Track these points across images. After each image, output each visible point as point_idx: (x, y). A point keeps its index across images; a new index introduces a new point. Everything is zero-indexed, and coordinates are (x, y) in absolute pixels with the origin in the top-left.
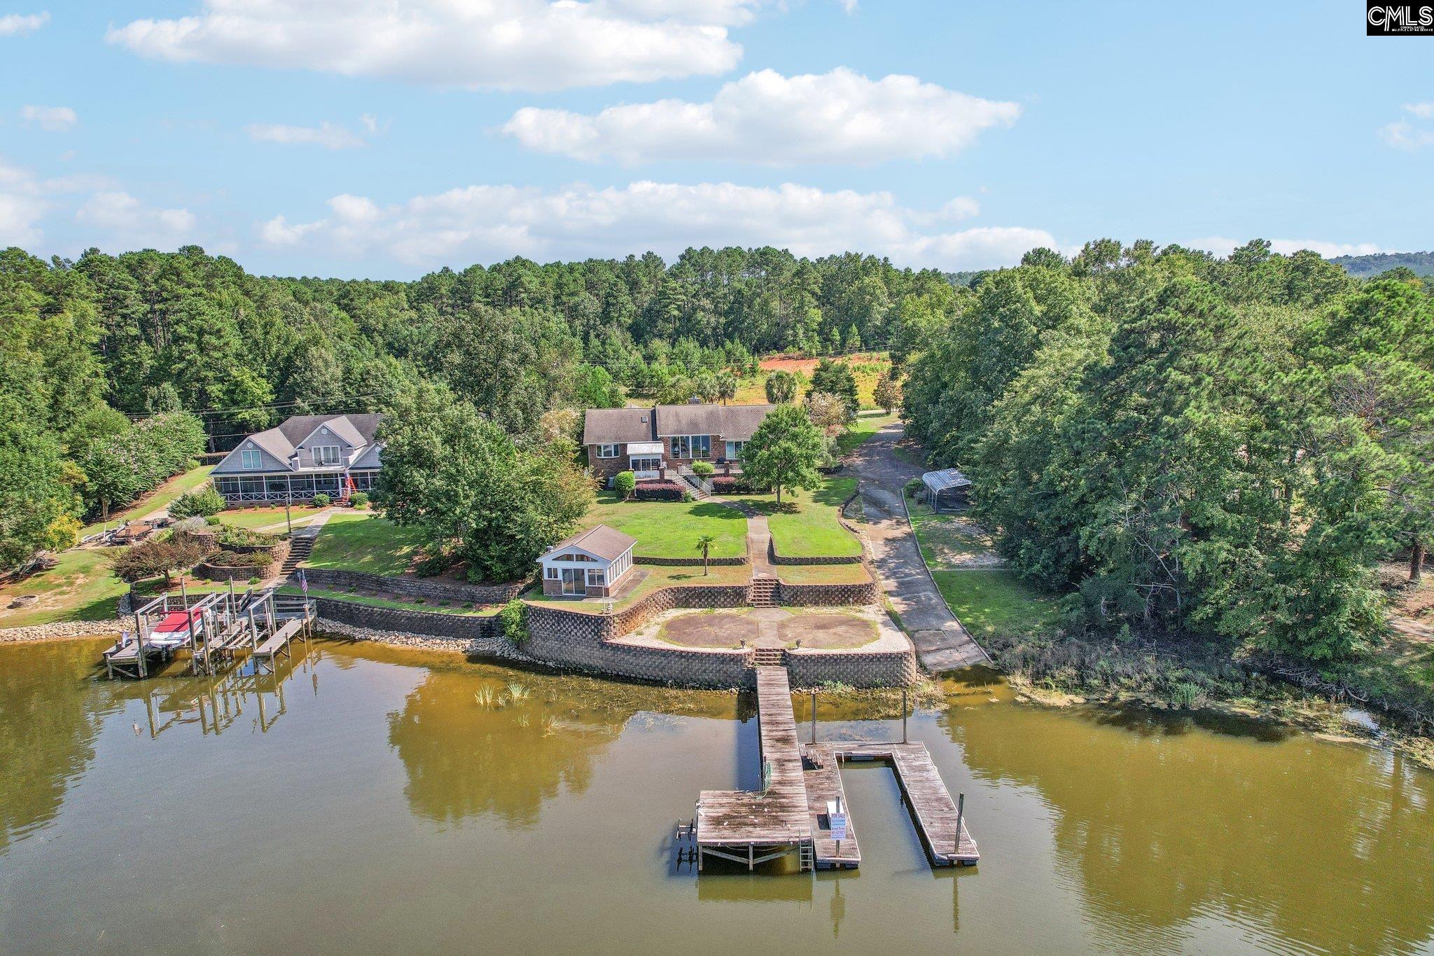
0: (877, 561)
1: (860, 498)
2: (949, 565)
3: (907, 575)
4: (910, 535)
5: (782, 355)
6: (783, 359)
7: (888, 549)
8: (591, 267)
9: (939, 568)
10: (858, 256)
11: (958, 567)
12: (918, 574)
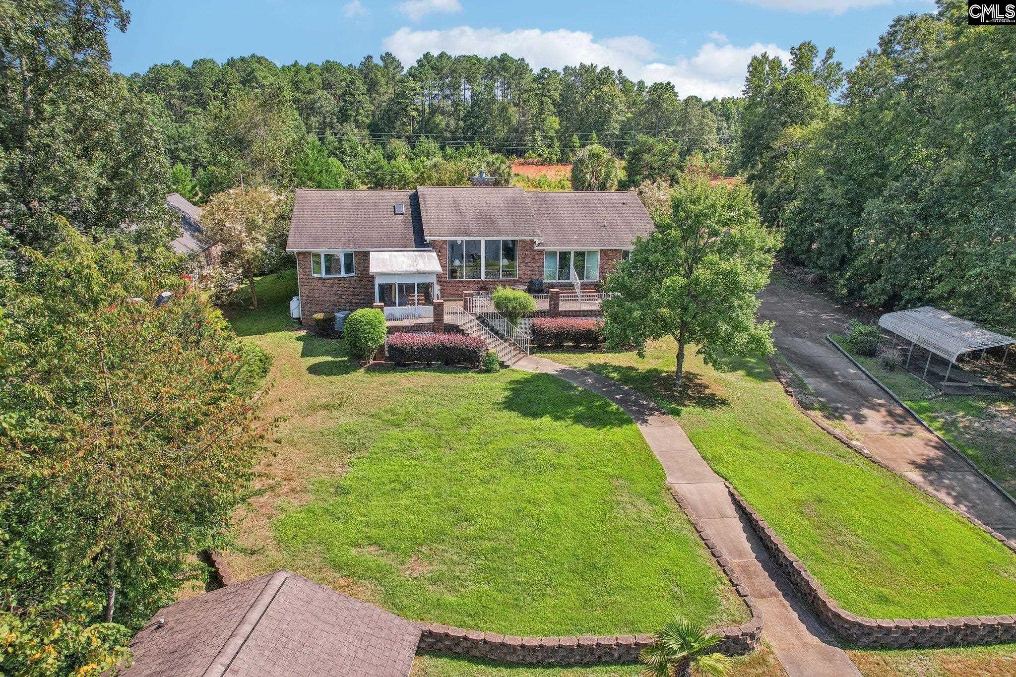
8: (329, 67)
10: (593, 67)
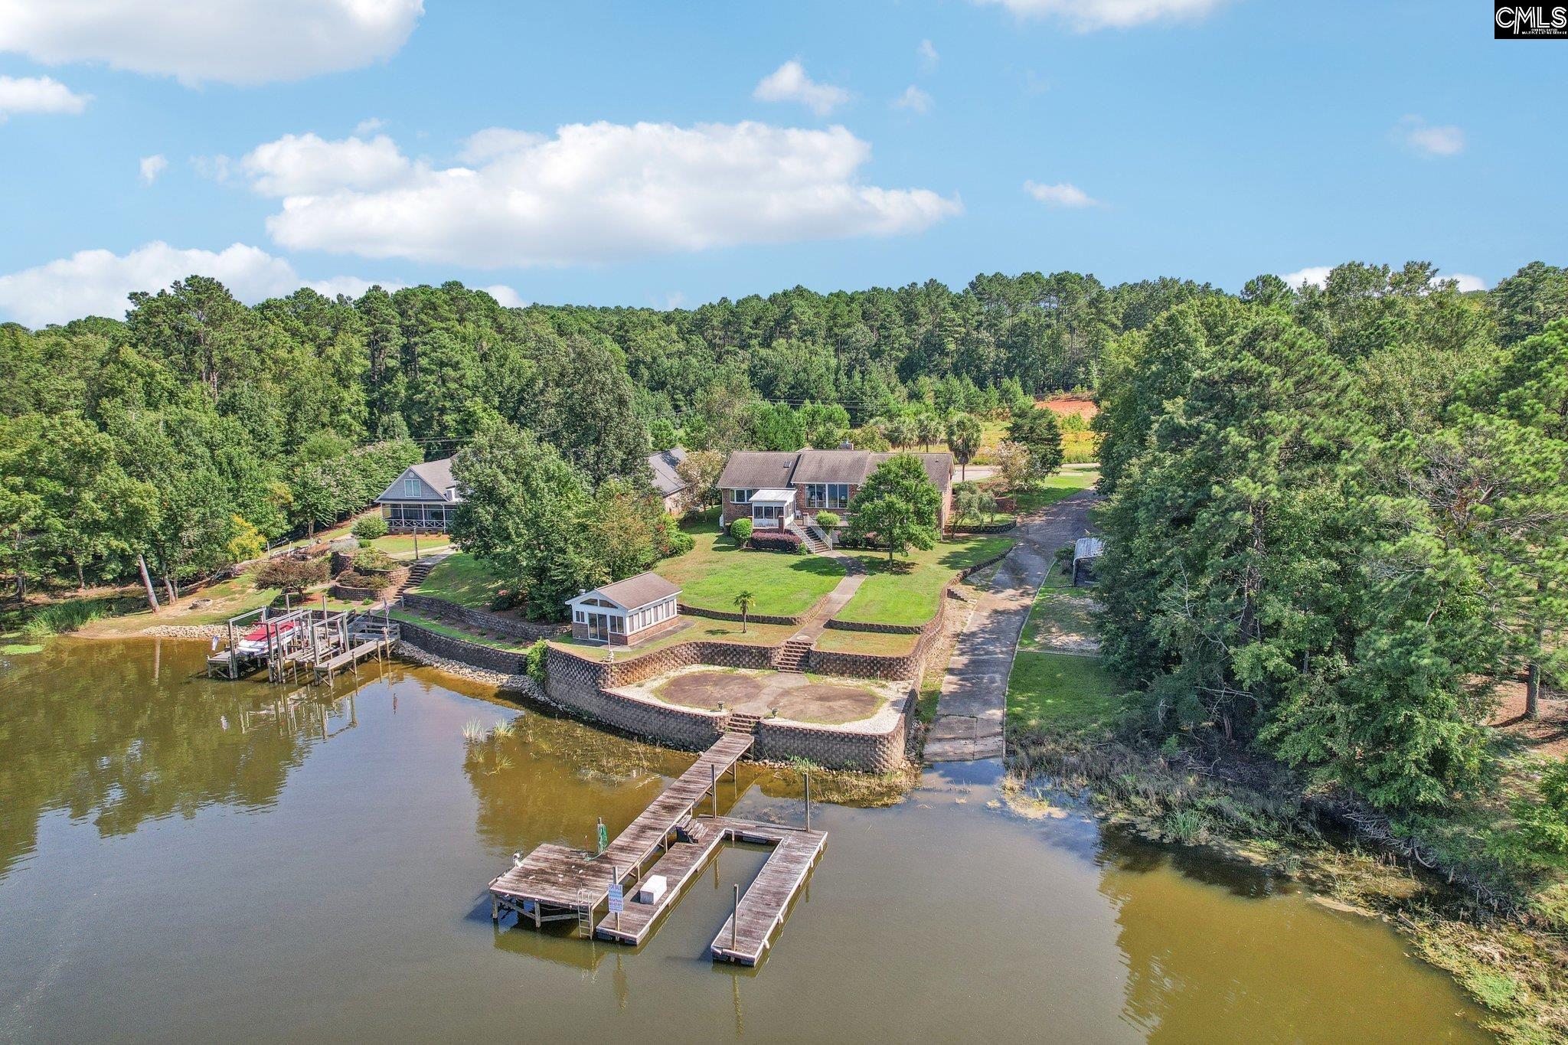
0: (965, 635)
1: (1000, 564)
2: (1046, 646)
3: (987, 653)
4: (1026, 608)
5: (1069, 395)
6: (1069, 400)
7: (988, 622)
9: (1031, 649)
11: (1055, 649)
12: (1002, 652)
